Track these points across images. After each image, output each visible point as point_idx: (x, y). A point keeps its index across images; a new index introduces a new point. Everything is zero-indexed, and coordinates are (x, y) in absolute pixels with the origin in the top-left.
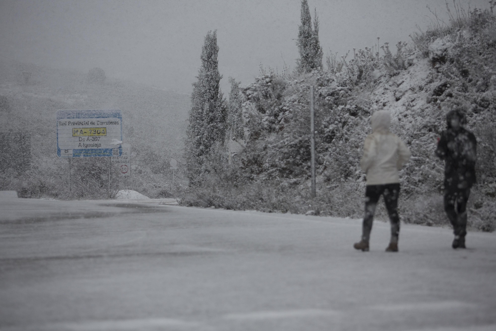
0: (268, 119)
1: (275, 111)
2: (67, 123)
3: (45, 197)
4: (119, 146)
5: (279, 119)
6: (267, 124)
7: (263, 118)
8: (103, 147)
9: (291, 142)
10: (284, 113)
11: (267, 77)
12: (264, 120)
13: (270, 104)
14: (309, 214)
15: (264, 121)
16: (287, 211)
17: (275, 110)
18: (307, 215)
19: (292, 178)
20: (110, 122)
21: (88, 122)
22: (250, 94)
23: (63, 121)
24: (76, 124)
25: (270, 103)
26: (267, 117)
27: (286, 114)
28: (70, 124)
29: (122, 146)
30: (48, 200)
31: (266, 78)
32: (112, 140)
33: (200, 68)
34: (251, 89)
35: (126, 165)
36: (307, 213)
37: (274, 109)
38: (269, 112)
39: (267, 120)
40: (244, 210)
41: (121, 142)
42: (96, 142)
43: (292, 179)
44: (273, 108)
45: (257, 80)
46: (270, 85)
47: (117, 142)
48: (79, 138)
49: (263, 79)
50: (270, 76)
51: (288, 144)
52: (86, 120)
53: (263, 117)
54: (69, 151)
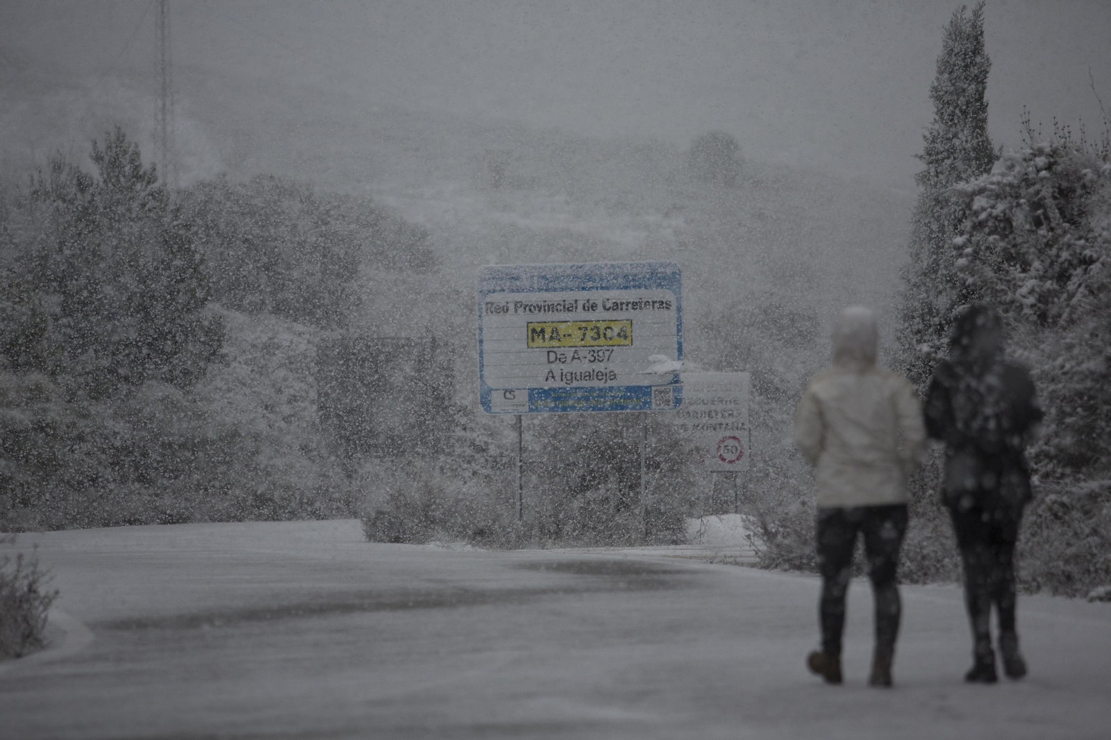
0: (1037, 289)
1: (1062, 263)
2: (512, 307)
3: (440, 540)
4: (670, 377)
5: (1071, 286)
6: (1032, 306)
7: (1021, 287)
8: (623, 381)
9: (1082, 362)
10: (1086, 270)
11: (1040, 152)
12: (1024, 290)
13: (1045, 240)
14: (1101, 599)
15: (1024, 297)
16: (1039, 588)
17: (1060, 260)
18: (1092, 600)
19: (1085, 480)
20: (644, 300)
21: (576, 301)
22: (983, 209)
23: (498, 298)
24: (540, 311)
25: (1044, 237)
26: (1033, 282)
27: (1092, 273)
28: (520, 310)
29: (682, 377)
30: (448, 547)
31: (1035, 156)
32: (651, 358)
33: (930, 126)
34: (987, 193)
35: (734, 438)
36: (1093, 594)
37: (1058, 256)
38: (1040, 267)
39: (1032, 292)
40: (925, 583)
41: (677, 365)
42: (599, 367)
43: (1082, 484)
44: (1054, 251)
45: (1009, 163)
46: (1045, 178)
47: (667, 364)
48: (549, 352)
49: (1025, 160)
50: (1048, 150)
51: (1072, 367)
52: (569, 296)
53: (1021, 283)
54: (516, 393)
